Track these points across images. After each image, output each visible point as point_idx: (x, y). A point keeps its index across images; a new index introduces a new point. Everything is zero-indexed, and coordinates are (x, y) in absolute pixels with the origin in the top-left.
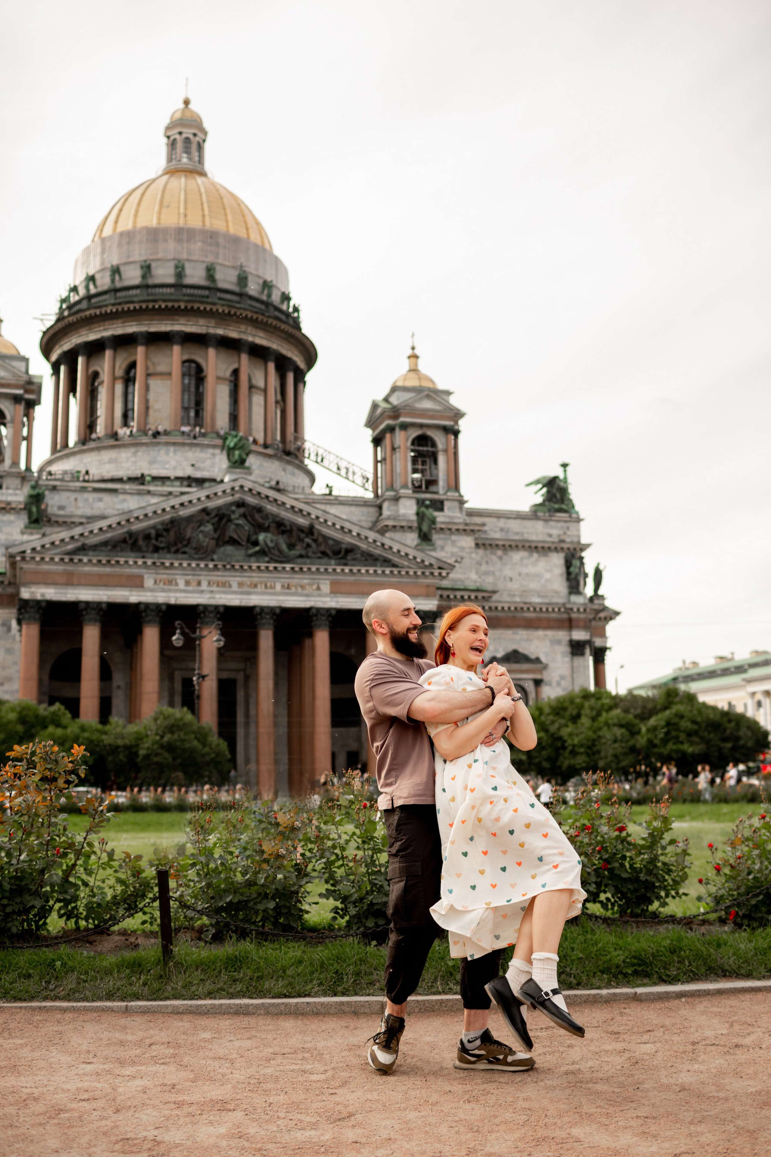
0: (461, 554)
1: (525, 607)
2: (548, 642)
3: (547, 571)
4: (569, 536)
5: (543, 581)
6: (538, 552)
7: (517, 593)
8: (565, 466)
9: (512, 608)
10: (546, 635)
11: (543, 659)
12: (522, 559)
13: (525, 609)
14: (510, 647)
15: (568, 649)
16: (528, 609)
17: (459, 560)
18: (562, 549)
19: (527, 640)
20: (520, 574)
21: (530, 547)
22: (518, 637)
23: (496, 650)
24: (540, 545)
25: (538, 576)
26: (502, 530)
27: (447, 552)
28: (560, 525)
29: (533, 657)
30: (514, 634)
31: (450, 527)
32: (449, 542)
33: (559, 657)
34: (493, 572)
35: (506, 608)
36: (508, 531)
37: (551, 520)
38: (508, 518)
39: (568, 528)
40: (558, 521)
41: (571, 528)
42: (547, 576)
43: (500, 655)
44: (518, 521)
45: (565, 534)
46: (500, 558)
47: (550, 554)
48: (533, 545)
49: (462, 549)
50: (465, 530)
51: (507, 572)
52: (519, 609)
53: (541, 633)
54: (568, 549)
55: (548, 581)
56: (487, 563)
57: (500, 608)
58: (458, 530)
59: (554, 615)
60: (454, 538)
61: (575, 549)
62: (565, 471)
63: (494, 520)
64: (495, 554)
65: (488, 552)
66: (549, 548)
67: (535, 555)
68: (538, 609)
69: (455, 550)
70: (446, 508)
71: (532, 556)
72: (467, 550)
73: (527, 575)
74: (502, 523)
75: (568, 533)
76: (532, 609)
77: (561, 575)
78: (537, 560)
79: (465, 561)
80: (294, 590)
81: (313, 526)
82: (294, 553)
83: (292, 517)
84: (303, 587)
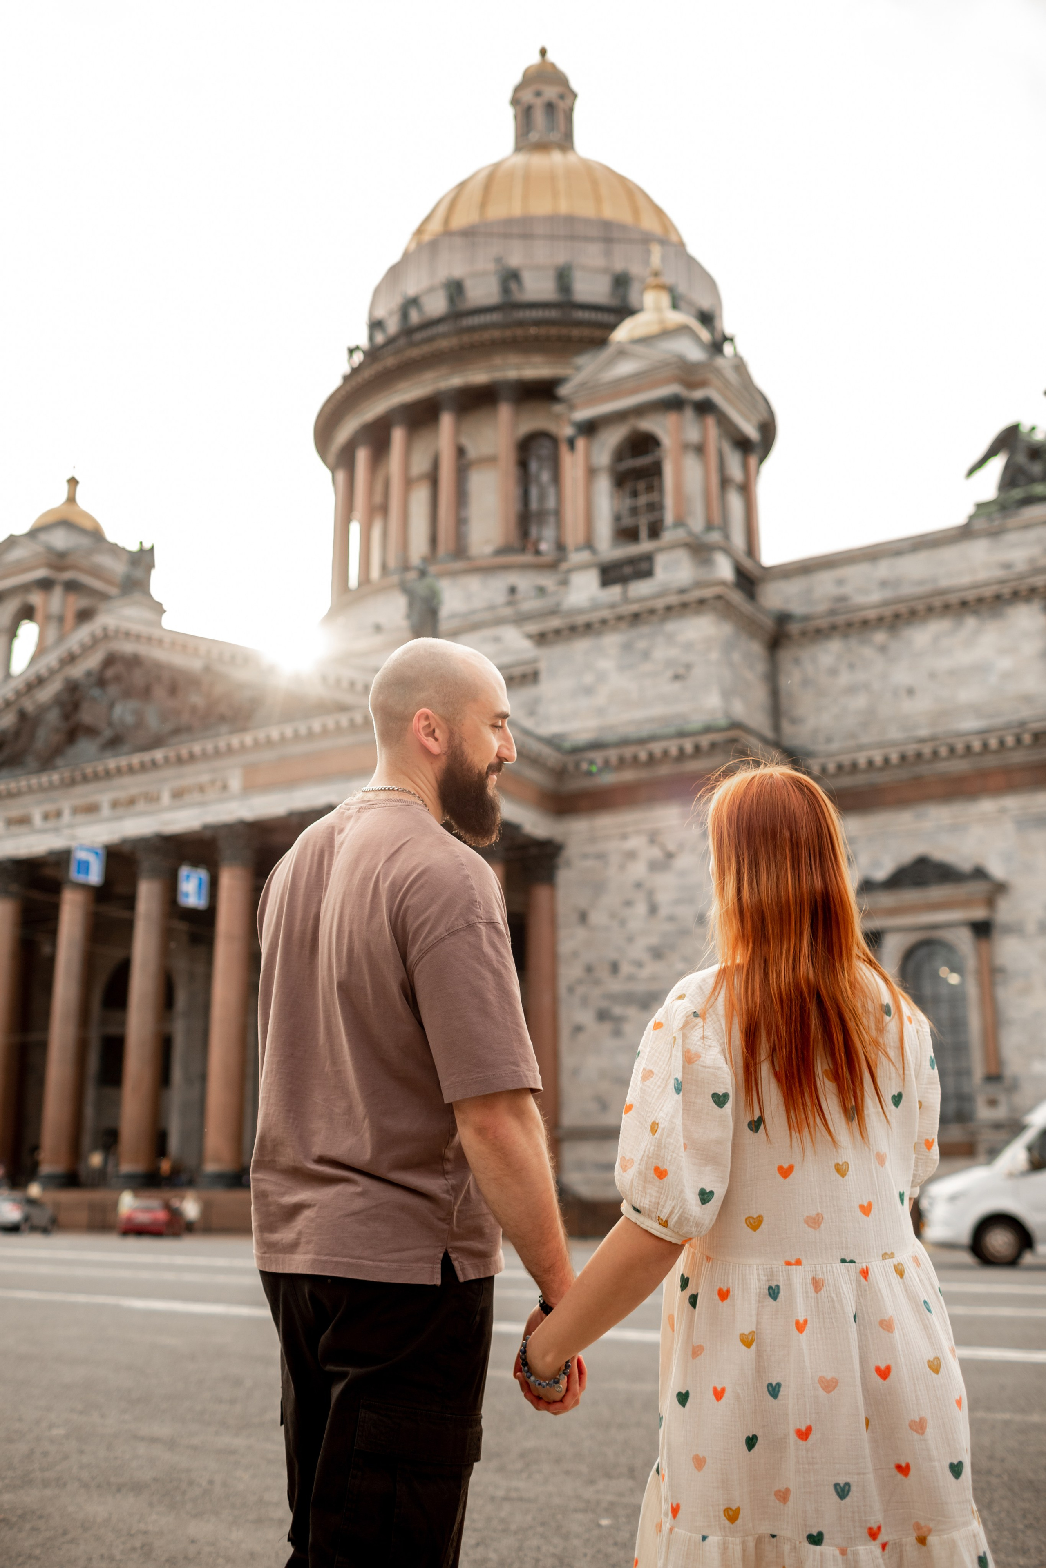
0: (686, 658)
1: (927, 750)
2: (1009, 827)
3: (1002, 652)
5: (992, 679)
6: (976, 612)
9: (895, 759)
10: (1003, 811)
11: (997, 870)
12: (936, 639)
13: (927, 754)
14: (907, 853)
16: (935, 753)
17: (681, 671)
19: (953, 829)
20: (933, 676)
21: (947, 606)
22: (928, 824)
23: (876, 864)
24: (970, 595)
25: (980, 669)
26: (884, 584)
27: (656, 662)
28: (1032, 535)
29: (965, 865)
30: (918, 817)
31: (650, 604)
34: (867, 685)
36: (898, 583)
37: (1005, 530)
38: (898, 554)
40: (1027, 527)
42: (1005, 663)
43: (881, 874)
46: (883, 649)
47: (1010, 611)
48: (954, 598)
49: (688, 646)
50: (684, 606)
51: (901, 676)
52: (911, 757)
53: (987, 806)
55: (1007, 676)
56: (851, 666)
57: (863, 764)
58: (669, 609)
59: (1018, 757)
60: (671, 626)
63: (866, 567)
64: (869, 642)
65: (853, 642)
66: (998, 597)
67: (971, 622)
68: (960, 750)
69: (673, 652)
71: (963, 625)
72: (700, 647)
73: (952, 673)
74: (884, 569)
76: (943, 751)
78: (977, 633)
79: (695, 671)
80: (187, 798)
81: (207, 669)
82: (169, 726)
83: (178, 660)
84: (201, 789)
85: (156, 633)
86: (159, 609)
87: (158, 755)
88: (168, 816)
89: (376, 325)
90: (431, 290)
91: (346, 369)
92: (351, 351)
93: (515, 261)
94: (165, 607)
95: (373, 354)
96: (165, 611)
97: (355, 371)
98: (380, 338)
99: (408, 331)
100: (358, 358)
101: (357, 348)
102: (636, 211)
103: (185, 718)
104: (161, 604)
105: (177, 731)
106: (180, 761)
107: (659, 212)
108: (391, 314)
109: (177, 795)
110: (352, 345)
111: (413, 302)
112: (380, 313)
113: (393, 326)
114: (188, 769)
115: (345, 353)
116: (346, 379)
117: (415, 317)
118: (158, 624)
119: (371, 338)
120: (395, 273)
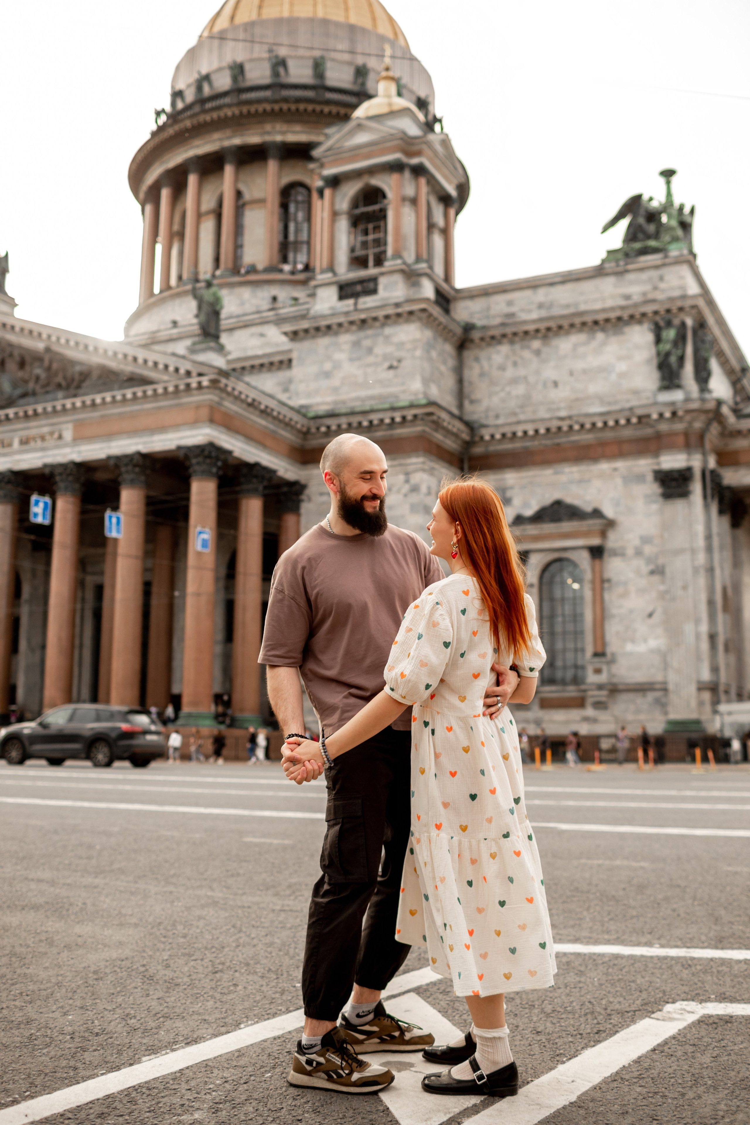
0: (398, 354)
1: (565, 425)
2: (619, 481)
3: (620, 358)
4: (663, 291)
5: (613, 377)
6: (603, 330)
7: (562, 405)
8: (668, 174)
9: (542, 431)
11: (609, 512)
12: (575, 346)
13: (565, 428)
14: (548, 498)
15: (656, 489)
16: (571, 427)
17: (395, 364)
18: (644, 315)
19: (581, 481)
20: (571, 374)
21: (584, 324)
22: (564, 478)
23: (526, 504)
24: (600, 317)
25: (605, 370)
26: (541, 306)
27: (377, 356)
28: (644, 276)
29: (588, 508)
30: (556, 473)
31: (374, 314)
32: (381, 339)
33: (640, 504)
34: (525, 378)
35: (531, 433)
36: (551, 306)
37: (627, 271)
38: (552, 284)
39: (661, 278)
40: (642, 270)
41: (667, 278)
42: (622, 367)
43: (529, 512)
44: (569, 286)
45: (655, 288)
46: (538, 353)
47: (627, 329)
48: (589, 319)
49: (401, 345)
50: (399, 315)
51: (550, 373)
52: (554, 430)
53: (604, 466)
54: (656, 313)
55: (622, 375)
56: (515, 364)
57: (520, 434)
58: (387, 317)
59: (628, 433)
60: (388, 331)
61: (668, 311)
62: (668, 183)
63: (528, 293)
64: (528, 347)
65: (517, 347)
66: (619, 319)
67: (600, 336)
68: (588, 426)
69: (389, 349)
70: (381, 288)
71: (593, 338)
72: (409, 346)
73: (585, 371)
74: (541, 295)
75: (662, 285)
76: (576, 427)
77: (648, 361)
78: (604, 344)
79: (404, 364)
80: (32, 444)
81: (48, 350)
82: (19, 392)
83: (27, 342)
84: (43, 438)
85: (9, 321)
86: (12, 303)
87: (11, 412)
88: (17, 457)
89: (177, 95)
90: (220, 70)
91: (154, 128)
92: (158, 114)
93: (282, 52)
94: (17, 302)
95: (174, 117)
96: (16, 305)
97: (161, 129)
98: (180, 105)
99: (201, 101)
100: (163, 118)
101: (163, 111)
102: (374, 19)
103: (31, 385)
104: (13, 299)
105: (24, 395)
106: (26, 416)
107: (391, 20)
108: (189, 86)
109: (24, 442)
110: (159, 109)
111: (207, 78)
112: (181, 86)
113: (190, 97)
114: (33, 424)
115: (154, 116)
116: (154, 134)
117: (207, 90)
118: (12, 315)
119: (173, 104)
120: (192, 54)
